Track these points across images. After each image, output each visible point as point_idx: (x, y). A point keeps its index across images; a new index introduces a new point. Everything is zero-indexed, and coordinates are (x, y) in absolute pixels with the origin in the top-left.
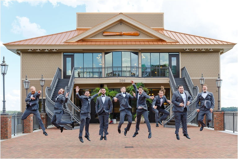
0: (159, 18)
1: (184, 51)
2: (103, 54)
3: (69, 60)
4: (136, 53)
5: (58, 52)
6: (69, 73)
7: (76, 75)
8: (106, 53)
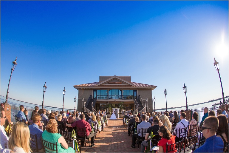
0: (129, 78)
1: (139, 89)
2: (108, 90)
3: (95, 92)
4: (121, 90)
5: (91, 89)
6: (95, 97)
7: (98, 98)
8: (109, 90)
